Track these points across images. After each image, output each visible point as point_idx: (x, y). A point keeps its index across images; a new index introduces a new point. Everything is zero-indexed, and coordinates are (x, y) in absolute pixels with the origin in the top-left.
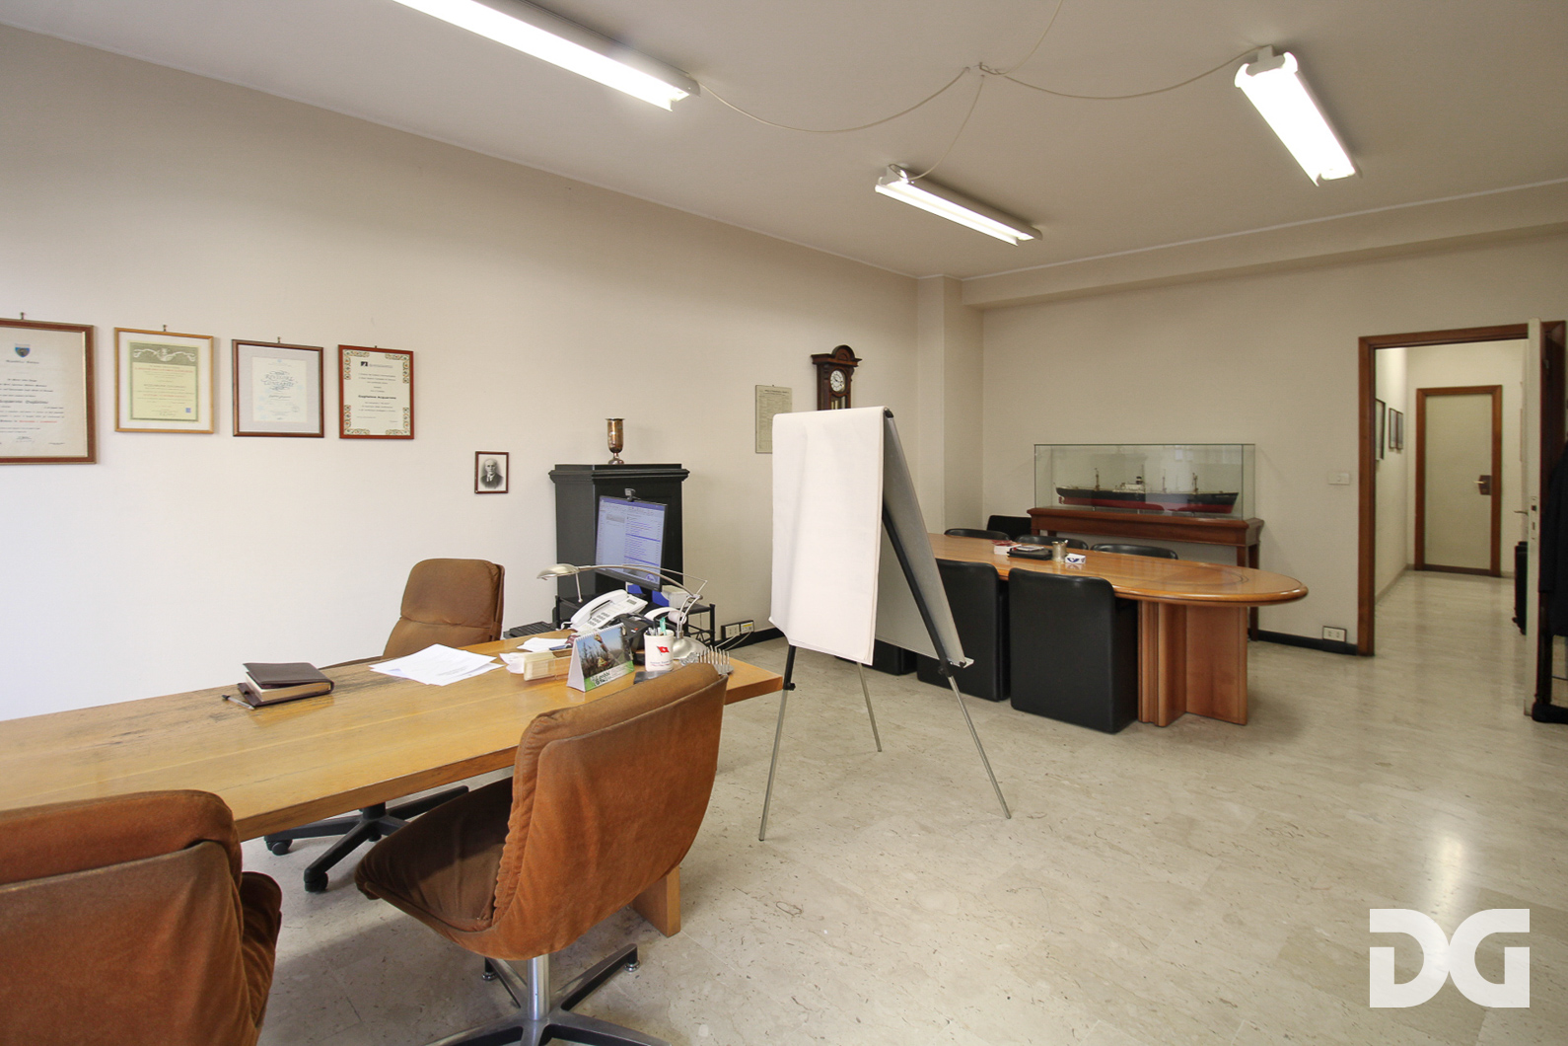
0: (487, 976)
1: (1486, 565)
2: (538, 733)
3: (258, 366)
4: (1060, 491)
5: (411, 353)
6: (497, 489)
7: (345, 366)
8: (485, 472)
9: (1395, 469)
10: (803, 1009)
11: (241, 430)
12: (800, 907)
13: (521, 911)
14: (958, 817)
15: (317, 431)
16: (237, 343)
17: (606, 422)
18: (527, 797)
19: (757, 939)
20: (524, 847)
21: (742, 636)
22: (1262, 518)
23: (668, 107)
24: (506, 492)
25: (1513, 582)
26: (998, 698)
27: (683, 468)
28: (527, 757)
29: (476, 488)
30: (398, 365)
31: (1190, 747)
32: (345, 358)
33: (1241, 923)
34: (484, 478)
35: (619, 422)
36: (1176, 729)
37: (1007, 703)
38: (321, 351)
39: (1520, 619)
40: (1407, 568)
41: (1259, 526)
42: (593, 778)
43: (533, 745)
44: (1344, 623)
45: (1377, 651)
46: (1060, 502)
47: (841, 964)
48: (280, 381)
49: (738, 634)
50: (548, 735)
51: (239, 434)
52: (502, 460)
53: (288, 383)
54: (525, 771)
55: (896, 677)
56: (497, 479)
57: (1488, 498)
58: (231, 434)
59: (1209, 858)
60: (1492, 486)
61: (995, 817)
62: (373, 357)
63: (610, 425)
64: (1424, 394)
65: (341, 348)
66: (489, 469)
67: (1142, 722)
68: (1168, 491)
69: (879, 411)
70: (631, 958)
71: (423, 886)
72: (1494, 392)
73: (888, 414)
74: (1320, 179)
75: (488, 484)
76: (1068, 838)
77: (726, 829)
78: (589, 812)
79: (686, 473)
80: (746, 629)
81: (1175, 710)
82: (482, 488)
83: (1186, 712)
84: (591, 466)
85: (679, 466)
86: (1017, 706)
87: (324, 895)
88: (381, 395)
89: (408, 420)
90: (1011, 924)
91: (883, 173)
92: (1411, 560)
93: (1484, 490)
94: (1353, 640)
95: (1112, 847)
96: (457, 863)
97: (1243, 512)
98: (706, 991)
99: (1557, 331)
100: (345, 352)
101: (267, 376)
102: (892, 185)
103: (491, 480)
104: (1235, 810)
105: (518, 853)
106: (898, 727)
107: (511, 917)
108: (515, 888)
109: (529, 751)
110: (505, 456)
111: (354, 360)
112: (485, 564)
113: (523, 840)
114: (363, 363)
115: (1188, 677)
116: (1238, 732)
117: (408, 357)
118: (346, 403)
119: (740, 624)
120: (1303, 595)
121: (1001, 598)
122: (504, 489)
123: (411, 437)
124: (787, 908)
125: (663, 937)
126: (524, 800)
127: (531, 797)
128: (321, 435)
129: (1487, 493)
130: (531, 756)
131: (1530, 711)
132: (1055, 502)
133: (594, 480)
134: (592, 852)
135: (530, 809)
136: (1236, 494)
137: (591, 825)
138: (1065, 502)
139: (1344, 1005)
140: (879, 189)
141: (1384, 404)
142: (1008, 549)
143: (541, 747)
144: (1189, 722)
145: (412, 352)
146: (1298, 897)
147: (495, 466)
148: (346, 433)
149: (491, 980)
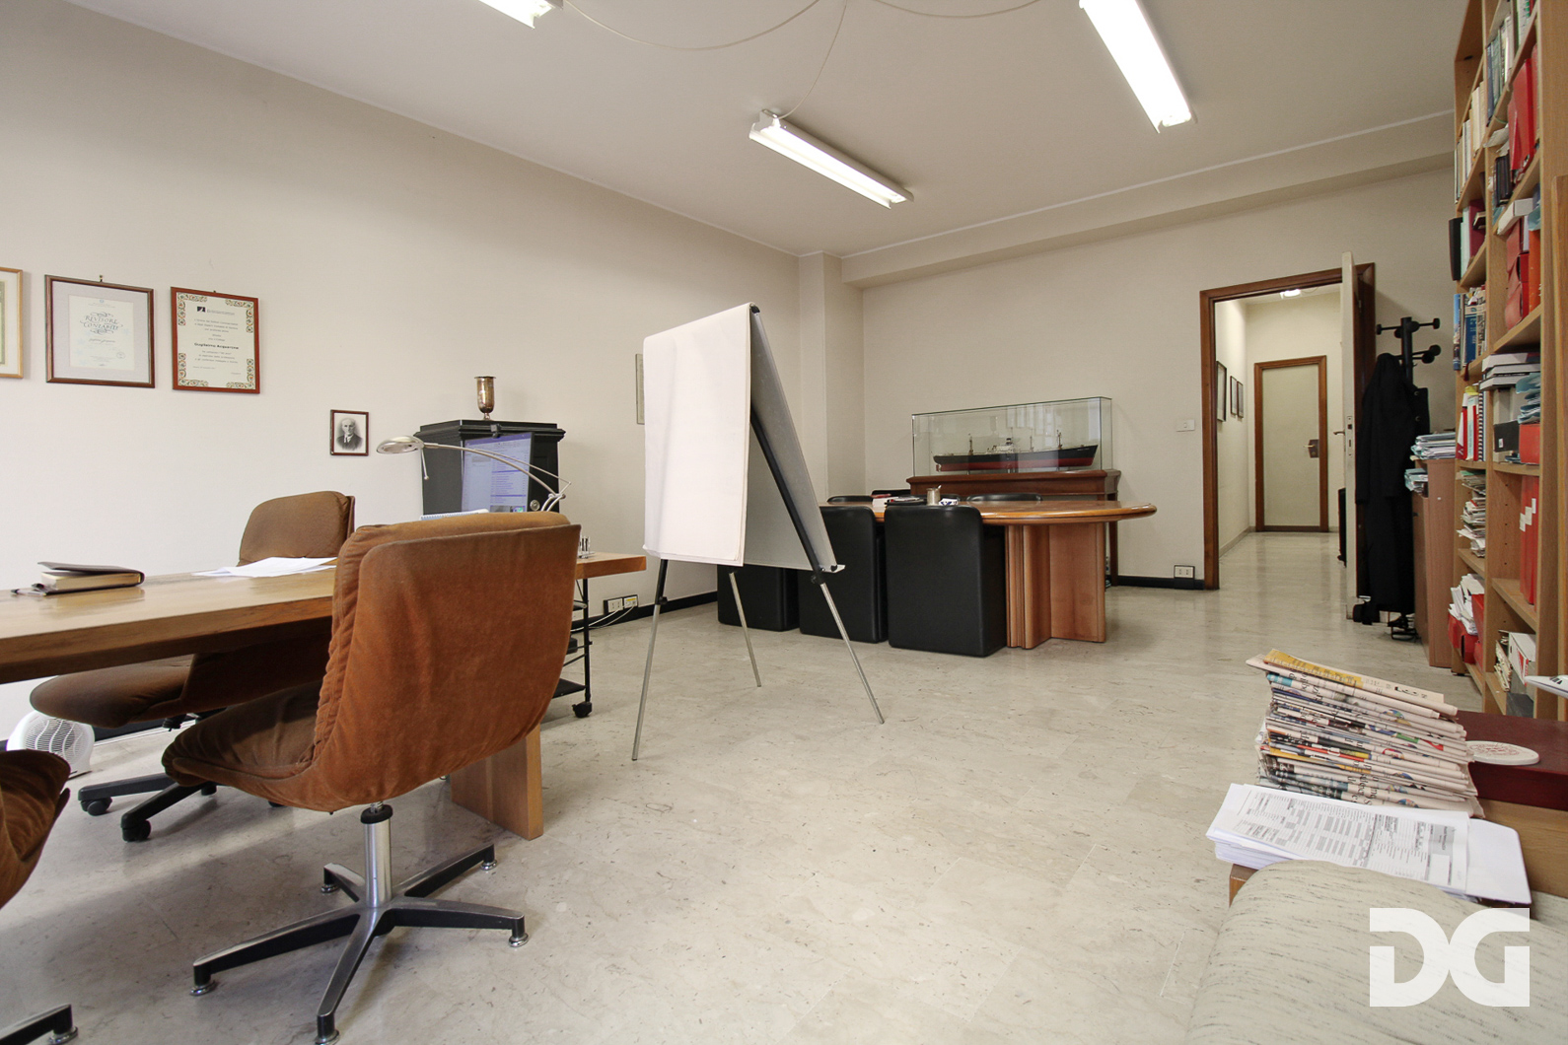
0: (326, 889)
1: (1317, 523)
2: (360, 541)
3: (75, 305)
4: (937, 459)
5: (255, 301)
6: (356, 451)
7: (179, 311)
8: (342, 432)
9: (1236, 434)
10: (668, 880)
11: (57, 376)
12: (670, 805)
13: (342, 736)
14: (832, 727)
15: (146, 380)
16: (51, 281)
17: (476, 381)
18: (347, 613)
19: (624, 833)
20: (344, 668)
21: (625, 610)
22: (1119, 469)
23: (530, 23)
24: (366, 454)
25: (1338, 534)
26: (877, 641)
27: (558, 427)
28: (347, 566)
29: (332, 449)
30: (242, 312)
31: (1054, 661)
32: (178, 302)
33: (1095, 777)
34: (341, 439)
35: (490, 379)
36: (1041, 650)
37: (887, 643)
38: (150, 293)
39: (1343, 557)
40: (1248, 531)
41: (1117, 476)
42: (424, 589)
43: (354, 553)
44: (1194, 563)
45: (1220, 586)
46: (937, 470)
47: (709, 843)
48: (102, 324)
49: (621, 609)
50: (370, 542)
51: (54, 381)
52: (360, 420)
53: (113, 326)
54: (345, 582)
55: (779, 633)
56: (356, 440)
57: (1317, 460)
58: (44, 380)
59: (1067, 735)
60: (1319, 449)
61: (868, 724)
62: (211, 302)
63: (479, 383)
64: (1261, 368)
65: (174, 291)
66: (346, 429)
67: (1010, 647)
68: (1035, 450)
69: (745, 308)
70: (487, 856)
71: (237, 747)
72: (1319, 361)
73: (754, 310)
74: (1161, 125)
75: (346, 445)
76: (938, 732)
77: (598, 755)
78: (420, 629)
79: (561, 433)
80: (629, 604)
81: (1040, 637)
82: (338, 449)
83: (1051, 638)
84: (459, 421)
85: (555, 425)
86: (894, 645)
87: (146, 843)
88: (221, 344)
89: (253, 372)
90: (880, 798)
91: (757, 119)
92: (1253, 523)
93: (1314, 453)
94: (1200, 576)
95: (978, 735)
96: (278, 726)
97: (1103, 463)
98: (566, 878)
99: (1367, 273)
100: (179, 295)
101: (87, 317)
102: (765, 130)
103: (349, 441)
104: (1093, 700)
105: (339, 675)
106: (779, 668)
107: (332, 748)
108: (336, 715)
109: (348, 560)
110: (365, 416)
111: (189, 305)
112: (336, 496)
113: (344, 659)
114: (199, 309)
115: (1052, 603)
116: (1098, 647)
117: (252, 304)
118: (180, 350)
119: (623, 598)
120: (1152, 511)
121: (878, 541)
122: (364, 451)
123: (257, 391)
124: (656, 807)
125: (524, 841)
126: (345, 616)
127: (352, 612)
128: (152, 385)
129: (1316, 456)
130: (351, 565)
131: (1351, 615)
132: (933, 470)
133: (461, 435)
134: (425, 678)
135: (351, 625)
136: (1096, 447)
137: (421, 643)
138: (942, 470)
139: (1186, 825)
140: (754, 136)
141: (1225, 369)
142: (885, 500)
143: (362, 555)
144: (1052, 645)
145: (257, 299)
146: (1147, 755)
147: (353, 426)
148: (180, 383)
149: (330, 892)
